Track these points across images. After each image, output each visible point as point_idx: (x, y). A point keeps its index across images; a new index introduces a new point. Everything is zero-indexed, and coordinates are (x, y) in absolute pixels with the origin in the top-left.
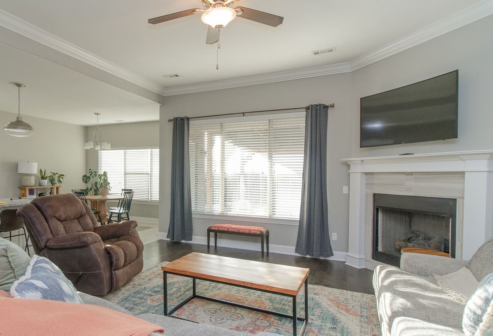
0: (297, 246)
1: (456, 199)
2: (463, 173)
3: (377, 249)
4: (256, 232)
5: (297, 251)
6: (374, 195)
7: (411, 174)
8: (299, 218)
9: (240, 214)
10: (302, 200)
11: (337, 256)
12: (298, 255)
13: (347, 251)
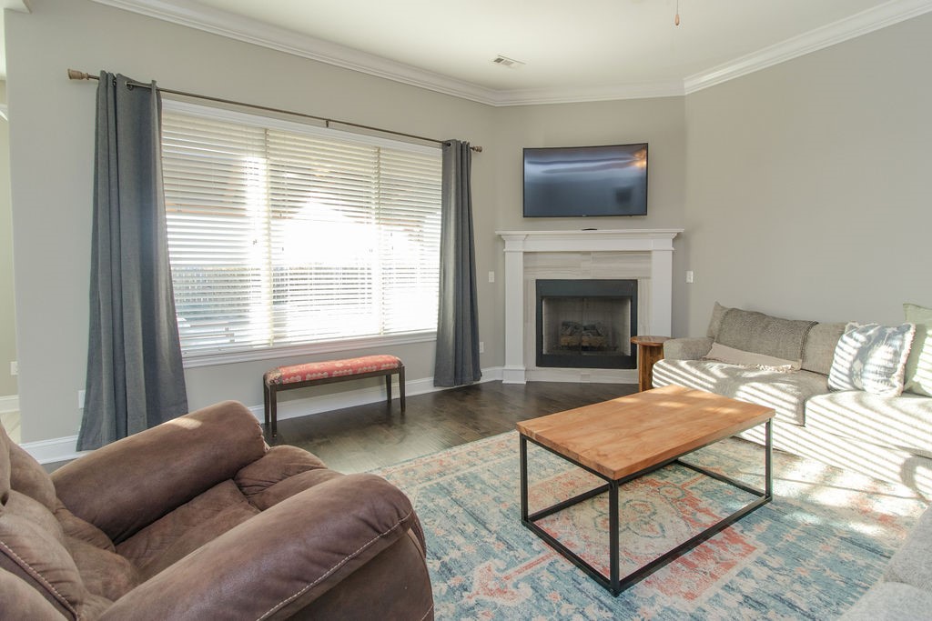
0: (435, 375)
1: (636, 281)
2: (649, 252)
3: (542, 352)
4: (392, 364)
5: (436, 384)
6: (537, 281)
7: (588, 253)
8: (436, 326)
9: (319, 337)
10: (440, 296)
11: (488, 375)
12: (438, 389)
13: (504, 365)
